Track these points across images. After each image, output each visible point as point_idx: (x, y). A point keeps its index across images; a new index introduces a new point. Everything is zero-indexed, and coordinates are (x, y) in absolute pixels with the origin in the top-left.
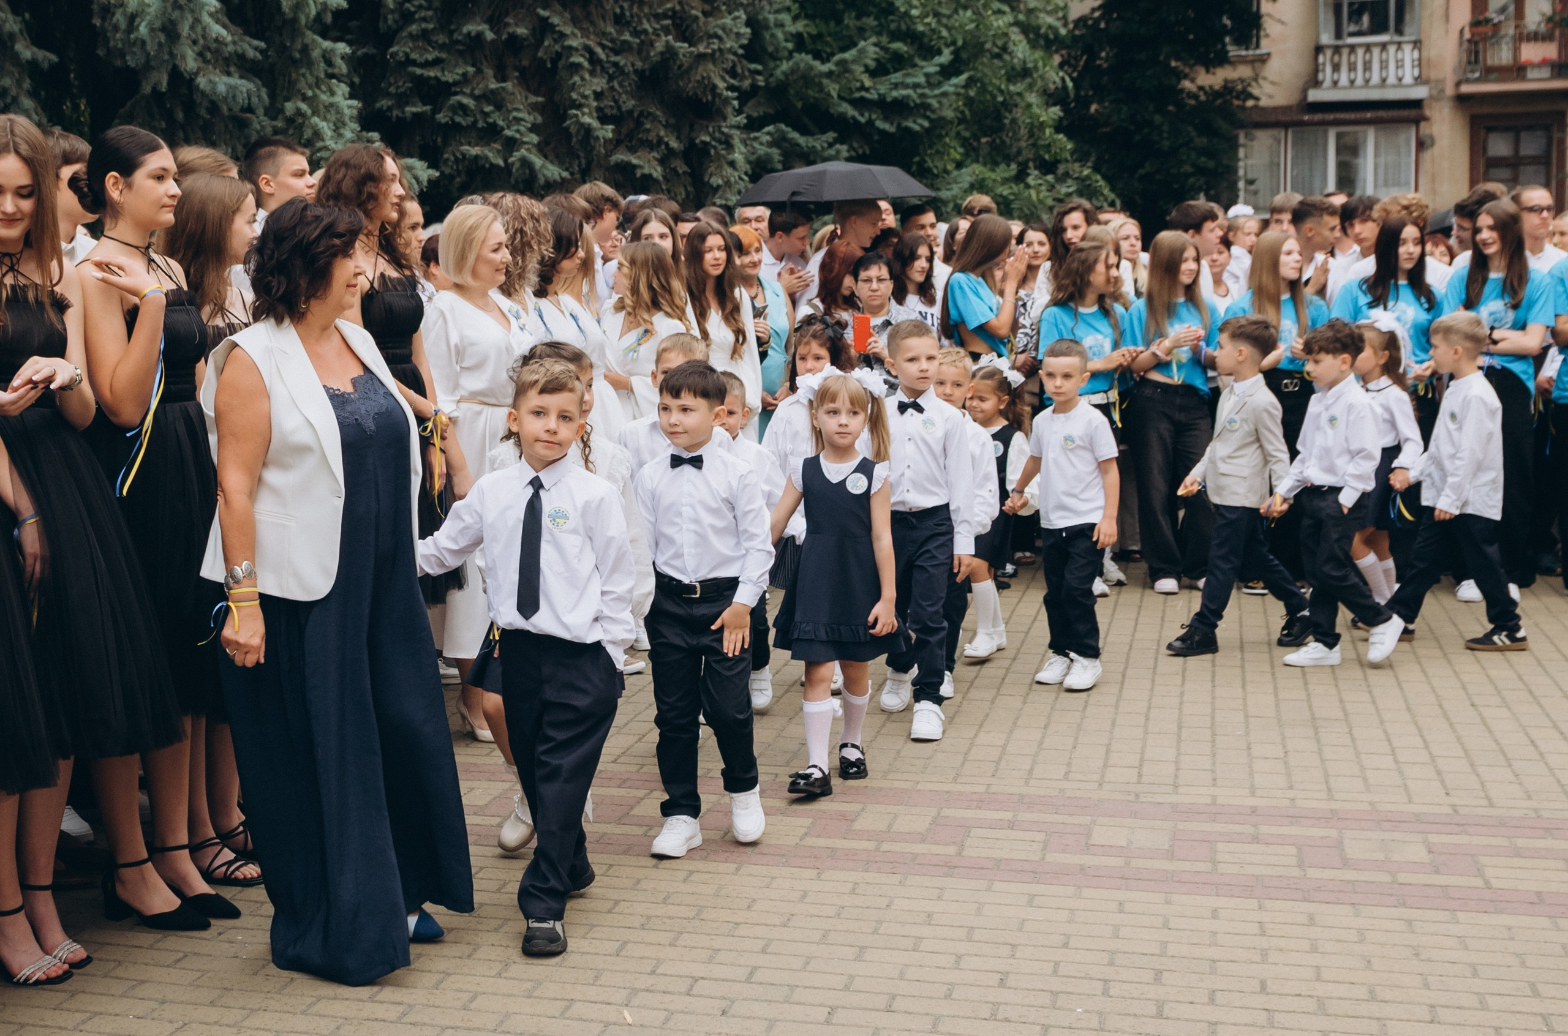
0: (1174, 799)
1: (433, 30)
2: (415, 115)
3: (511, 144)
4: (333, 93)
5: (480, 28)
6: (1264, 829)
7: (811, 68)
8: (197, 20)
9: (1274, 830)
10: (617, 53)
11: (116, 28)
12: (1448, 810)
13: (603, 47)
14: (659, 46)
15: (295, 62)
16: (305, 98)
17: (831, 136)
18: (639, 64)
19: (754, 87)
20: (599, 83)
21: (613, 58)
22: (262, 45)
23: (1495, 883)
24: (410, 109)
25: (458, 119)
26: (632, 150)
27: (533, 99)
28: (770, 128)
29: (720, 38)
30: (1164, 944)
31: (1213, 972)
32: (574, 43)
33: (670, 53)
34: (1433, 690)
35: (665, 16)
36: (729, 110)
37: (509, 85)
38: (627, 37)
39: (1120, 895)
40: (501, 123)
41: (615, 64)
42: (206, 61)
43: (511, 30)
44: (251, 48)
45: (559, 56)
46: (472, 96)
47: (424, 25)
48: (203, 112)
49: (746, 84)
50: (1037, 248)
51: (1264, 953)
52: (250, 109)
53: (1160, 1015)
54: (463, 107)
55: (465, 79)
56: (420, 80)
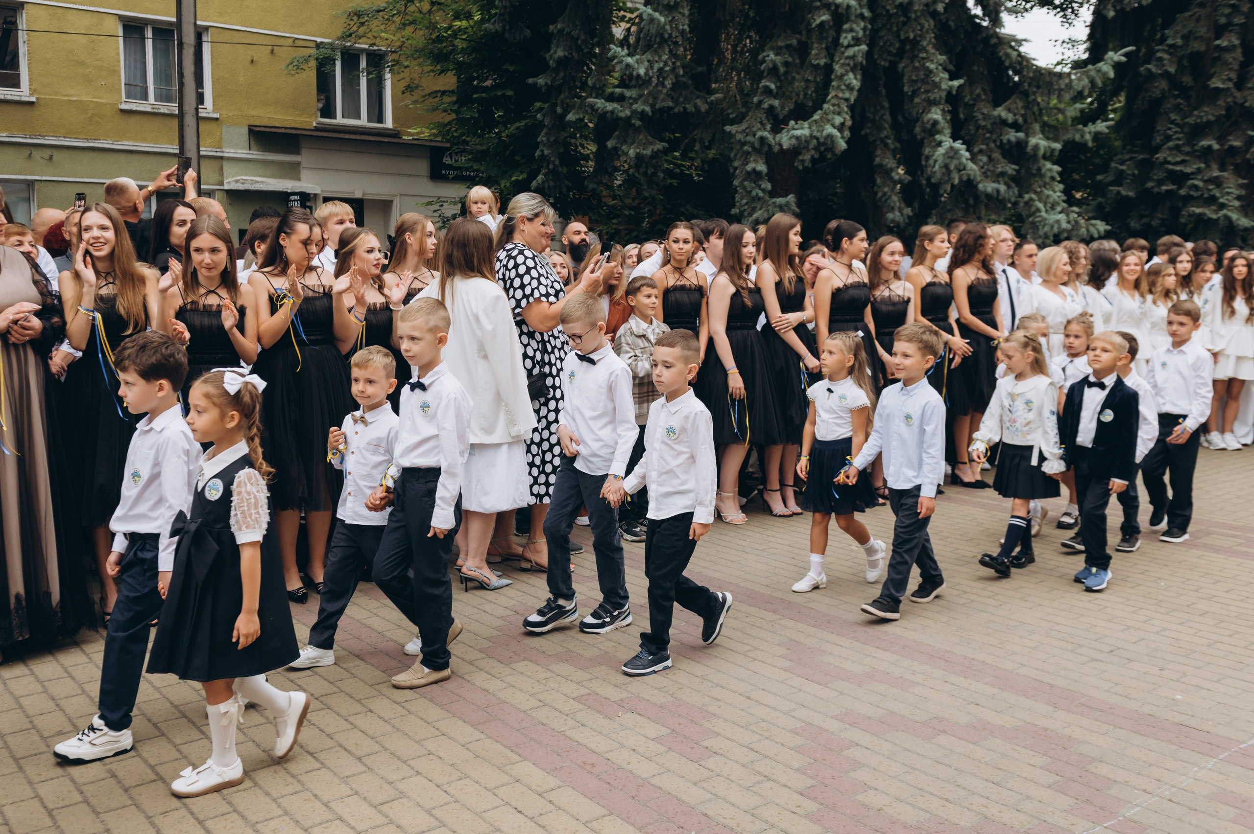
1: (1183, 144)
4: (1052, 190)
5: (1209, 143)
8: (960, 164)
11: (929, 166)
15: (1034, 175)
16: (1036, 192)
22: (1016, 167)
24: (1164, 188)
25: (1192, 193)
27: (1241, 181)
37: (1225, 174)
40: (1218, 195)
43: (1230, 143)
44: (1010, 169)
46: (1202, 180)
47: (1177, 142)
54: (1196, 187)
55: (1199, 171)
56: (1172, 172)
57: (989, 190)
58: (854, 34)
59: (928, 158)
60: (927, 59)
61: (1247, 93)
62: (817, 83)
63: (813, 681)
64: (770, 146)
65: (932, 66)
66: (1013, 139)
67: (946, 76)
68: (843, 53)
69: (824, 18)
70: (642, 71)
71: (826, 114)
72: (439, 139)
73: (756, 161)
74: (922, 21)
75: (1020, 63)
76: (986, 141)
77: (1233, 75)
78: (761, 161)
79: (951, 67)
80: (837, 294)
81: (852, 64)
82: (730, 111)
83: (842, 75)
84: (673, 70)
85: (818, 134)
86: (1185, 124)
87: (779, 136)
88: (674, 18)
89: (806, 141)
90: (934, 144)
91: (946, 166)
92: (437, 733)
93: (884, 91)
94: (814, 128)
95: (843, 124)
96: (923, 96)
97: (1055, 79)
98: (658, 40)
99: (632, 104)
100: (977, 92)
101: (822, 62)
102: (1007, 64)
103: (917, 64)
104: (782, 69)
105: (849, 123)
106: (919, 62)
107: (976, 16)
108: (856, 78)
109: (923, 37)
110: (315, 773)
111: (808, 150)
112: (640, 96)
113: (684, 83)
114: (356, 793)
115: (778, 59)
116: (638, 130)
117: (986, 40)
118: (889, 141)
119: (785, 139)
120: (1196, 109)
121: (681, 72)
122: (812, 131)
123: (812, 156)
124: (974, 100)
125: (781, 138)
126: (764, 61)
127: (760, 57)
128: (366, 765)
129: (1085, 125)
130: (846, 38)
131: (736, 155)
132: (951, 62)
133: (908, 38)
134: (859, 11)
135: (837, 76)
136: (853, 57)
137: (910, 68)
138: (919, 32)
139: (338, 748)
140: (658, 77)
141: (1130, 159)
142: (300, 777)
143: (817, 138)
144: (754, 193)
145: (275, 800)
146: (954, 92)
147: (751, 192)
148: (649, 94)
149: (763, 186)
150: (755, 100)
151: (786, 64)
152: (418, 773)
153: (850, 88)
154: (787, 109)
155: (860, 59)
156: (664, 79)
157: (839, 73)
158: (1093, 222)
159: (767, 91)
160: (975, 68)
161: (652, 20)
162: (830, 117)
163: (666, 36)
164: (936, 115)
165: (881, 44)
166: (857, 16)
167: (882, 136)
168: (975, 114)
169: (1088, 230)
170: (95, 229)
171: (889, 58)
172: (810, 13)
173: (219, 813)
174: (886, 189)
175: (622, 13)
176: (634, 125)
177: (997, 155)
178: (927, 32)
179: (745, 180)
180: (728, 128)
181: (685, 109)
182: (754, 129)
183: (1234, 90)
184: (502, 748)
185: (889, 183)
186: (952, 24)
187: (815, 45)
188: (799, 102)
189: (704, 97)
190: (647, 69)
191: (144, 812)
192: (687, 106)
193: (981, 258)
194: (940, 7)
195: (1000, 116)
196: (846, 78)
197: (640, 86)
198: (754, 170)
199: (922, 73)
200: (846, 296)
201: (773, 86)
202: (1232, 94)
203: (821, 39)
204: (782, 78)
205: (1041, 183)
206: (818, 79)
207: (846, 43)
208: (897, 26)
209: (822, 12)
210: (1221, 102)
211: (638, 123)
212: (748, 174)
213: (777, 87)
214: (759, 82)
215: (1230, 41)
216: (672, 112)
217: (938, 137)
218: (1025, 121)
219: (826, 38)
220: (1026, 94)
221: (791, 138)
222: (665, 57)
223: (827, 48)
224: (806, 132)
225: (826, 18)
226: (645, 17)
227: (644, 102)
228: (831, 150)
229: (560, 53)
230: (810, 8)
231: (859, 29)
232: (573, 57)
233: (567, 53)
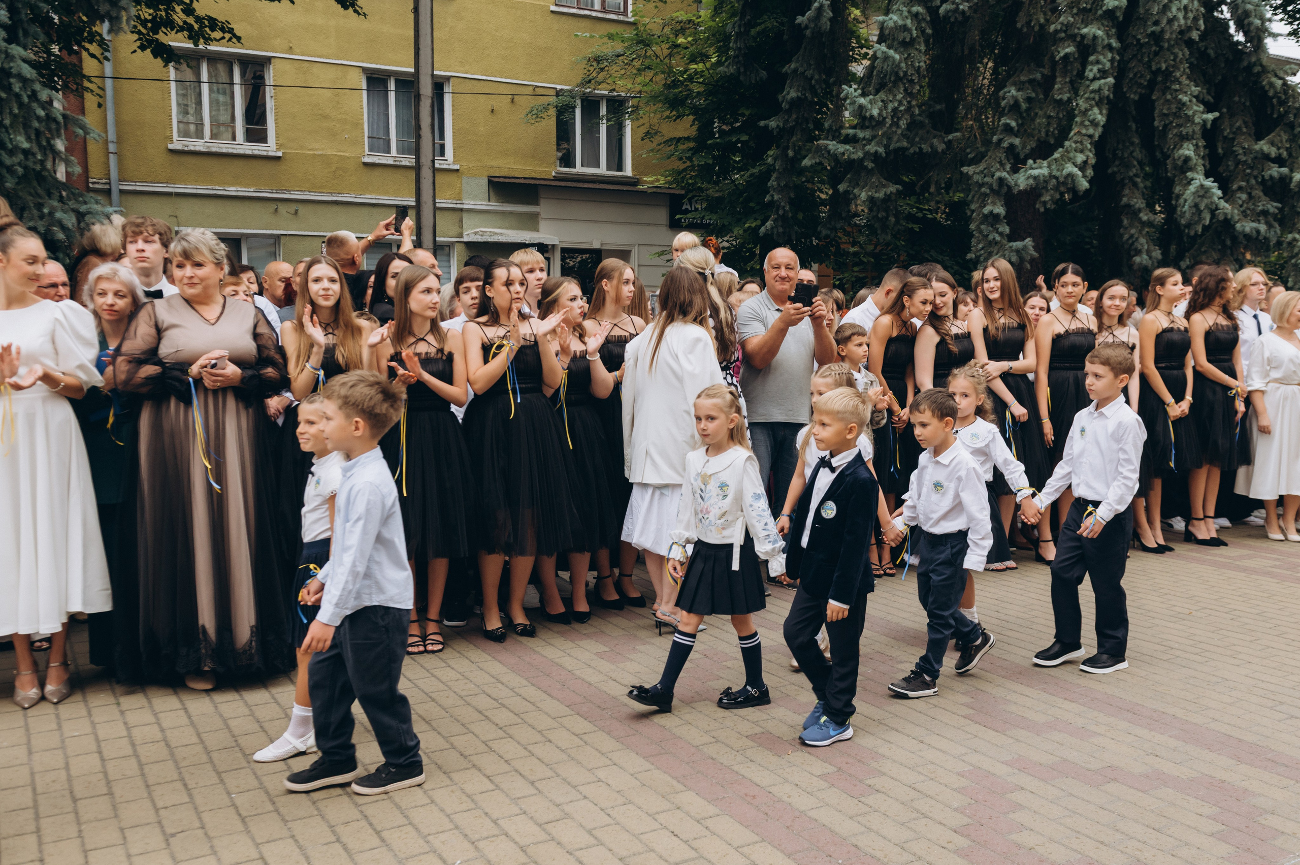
11: (1179, 207)
57: (1247, 229)
58: (1100, 66)
59: (1178, 197)
60: (1180, 90)
62: (1060, 120)
63: (990, 728)
64: (1009, 187)
65: (1185, 99)
66: (1276, 174)
67: (1201, 108)
68: (1088, 86)
69: (1068, 50)
70: (875, 112)
71: (1067, 151)
72: (674, 186)
73: (994, 204)
74: (1176, 50)
75: (1285, 92)
76: (1246, 177)
78: (999, 204)
79: (1209, 98)
80: (1057, 340)
81: (1097, 98)
83: (1087, 110)
84: (909, 108)
85: (1058, 174)
87: (1016, 176)
88: (909, 55)
89: (1045, 181)
90: (1185, 182)
91: (1196, 206)
92: (609, 762)
93: (1134, 126)
94: (1053, 167)
95: (1085, 162)
96: (1175, 131)
98: (892, 78)
99: (865, 145)
100: (1238, 124)
101: (1065, 97)
102: (1271, 93)
103: (1169, 97)
104: (1024, 106)
105: (1092, 161)
106: (1172, 95)
107: (1238, 43)
108: (1101, 113)
109: (1175, 67)
110: (488, 793)
111: (1047, 190)
112: (874, 137)
113: (921, 122)
114: (525, 813)
115: (1020, 95)
116: (870, 172)
117: (1250, 67)
118: (1139, 180)
119: (1022, 181)
121: (917, 111)
122: (1051, 170)
123: (1053, 197)
124: (1234, 133)
125: (1019, 178)
126: (1004, 97)
127: (1001, 93)
128: (537, 789)
130: (1091, 70)
131: (973, 197)
132: (1209, 93)
133: (1159, 69)
134: (1106, 42)
135: (1080, 111)
136: (1100, 89)
137: (1162, 101)
138: (1172, 63)
139: (513, 773)
140: (892, 117)
142: (474, 797)
143: (1056, 178)
144: (991, 237)
145: (448, 816)
146: (1209, 126)
147: (987, 235)
148: (883, 135)
149: (1001, 229)
150: (995, 138)
151: (1029, 100)
152: (585, 797)
153: (1094, 123)
154: (1029, 147)
155: (1107, 93)
156: (899, 119)
157: (1083, 109)
159: (1008, 129)
160: (1237, 99)
161: (886, 58)
162: (1071, 155)
163: (901, 74)
164: (1188, 150)
165: (1131, 75)
166: (1104, 48)
167: (1131, 174)
168: (1234, 149)
170: (326, 281)
171: (1139, 90)
172: (1054, 45)
173: (395, 825)
174: (1133, 231)
175: (865, 50)
176: (866, 167)
177: (1258, 192)
178: (1181, 62)
179: (981, 223)
180: (965, 169)
181: (921, 149)
182: (993, 170)
184: (669, 779)
185: (1136, 225)
186: (1211, 52)
187: (1059, 79)
188: (1042, 139)
189: (941, 136)
190: (881, 110)
191: (328, 822)
192: (923, 146)
193: (1222, 301)
194: (1195, 35)
195: (1261, 150)
196: (1090, 113)
197: (873, 128)
198: (991, 212)
199: (1173, 106)
200: (1066, 343)
201: (1013, 124)
203: (1065, 73)
204: (1025, 115)
206: (1061, 116)
207: (1091, 76)
208: (1149, 56)
209: (1066, 44)
211: (871, 165)
212: (985, 216)
213: (1018, 125)
214: (1000, 119)
216: (907, 153)
217: (1190, 174)
218: (1290, 154)
219: (1071, 71)
220: (1292, 126)
221: (1028, 178)
222: (899, 96)
223: (1071, 82)
224: (1045, 171)
225: (1070, 49)
226: (879, 54)
227: (878, 144)
228: (1073, 190)
229: (793, 94)
230: (1055, 39)
231: (1105, 61)
232: (806, 98)
233: (799, 94)
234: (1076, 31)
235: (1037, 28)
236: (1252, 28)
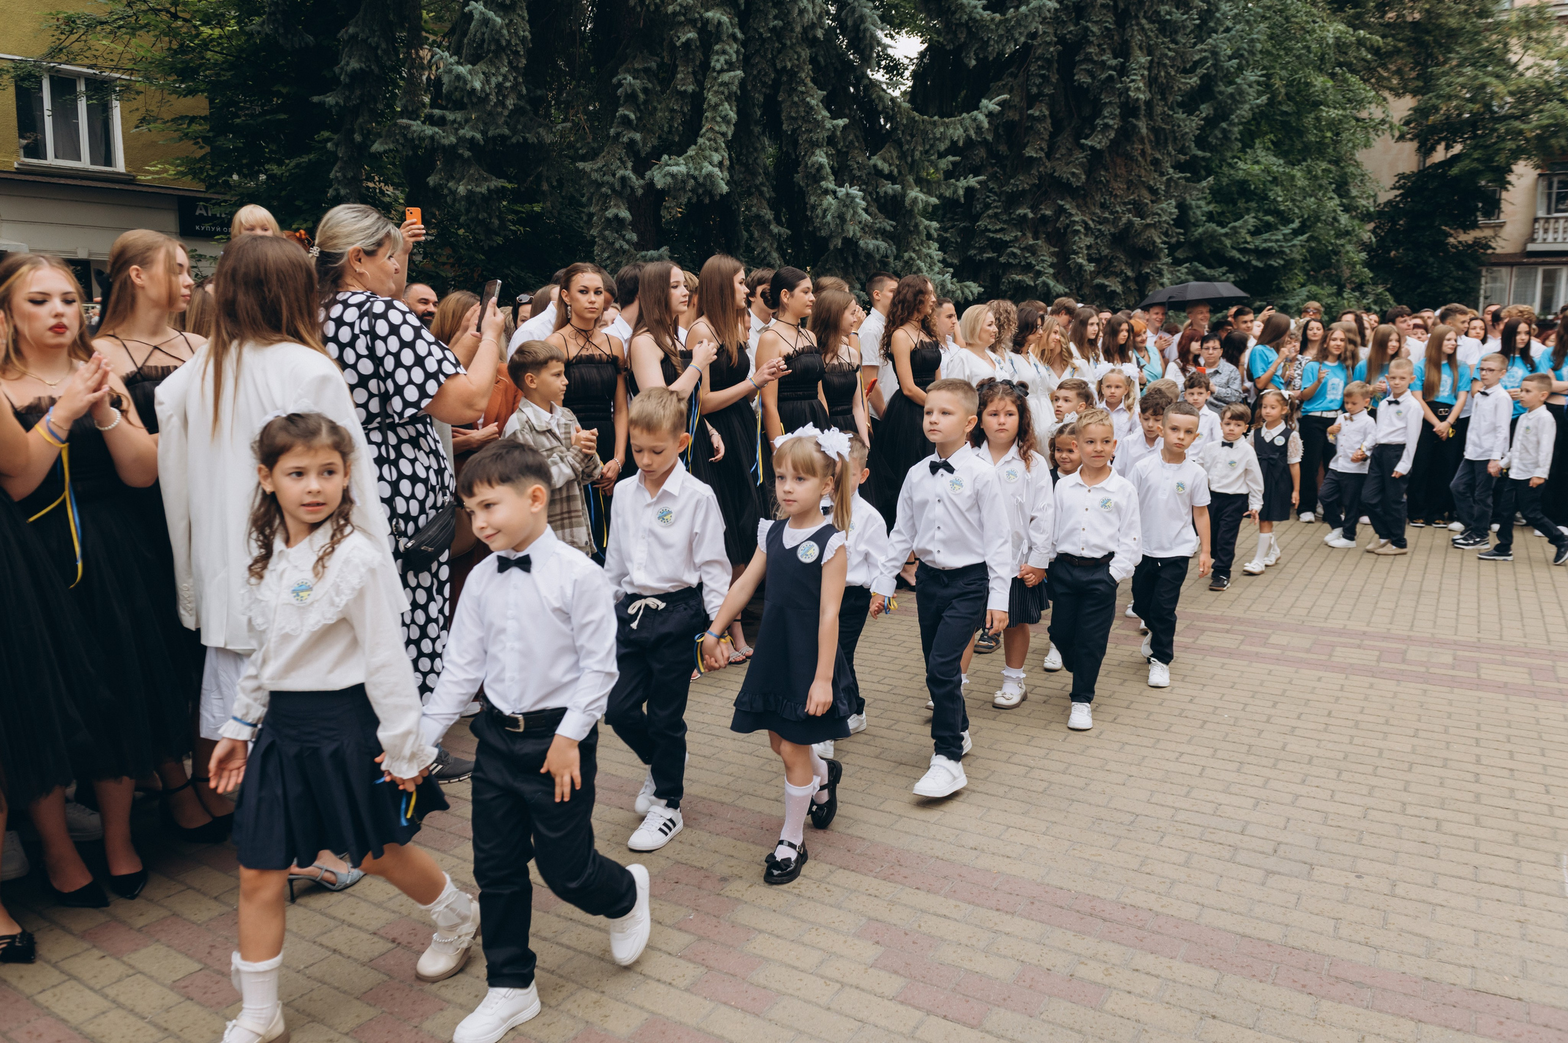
0: (1322, 625)
2: (988, 258)
3: (1039, 274)
4: (929, 248)
5: (1026, 211)
6: (1366, 642)
7: (1215, 231)
8: (855, 213)
9: (1371, 643)
10: (1100, 224)
11: (817, 216)
12: (1475, 640)
13: (1093, 221)
14: (1124, 220)
15: (911, 232)
16: (914, 251)
17: (1225, 269)
18: (1112, 230)
19: (1178, 242)
20: (1089, 241)
21: (1099, 227)
22: (894, 223)
23: (1483, 676)
25: (1011, 260)
26: (1106, 277)
27: (1052, 249)
28: (1187, 265)
29: (1159, 215)
30: (1285, 691)
31: (1306, 705)
32: (1076, 219)
33: (1130, 223)
34: (1497, 580)
35: (1129, 203)
36: (1162, 255)
37: (1039, 242)
38: (1107, 215)
39: (1271, 667)
40: (1034, 262)
41: (1099, 230)
42: (865, 233)
43: (1043, 212)
44: (888, 225)
45: (1068, 226)
46: (1019, 248)
48: (862, 258)
49: (1174, 240)
50: (1315, 331)
51: (1337, 699)
52: (887, 257)
53: (1268, 721)
54: (1014, 255)
55: (1016, 239)
56: (992, 239)
57: (871, 246)
58: (727, 57)
59: (814, 208)
60: (807, 92)
61: (1056, 163)
62: (684, 114)
64: (632, 189)
65: (813, 102)
66: (890, 191)
67: (828, 113)
68: (716, 79)
69: (690, 36)
70: (477, 85)
71: (700, 148)
73: (617, 206)
74: (799, 50)
75: (893, 110)
77: (1044, 145)
78: (623, 206)
80: (789, 361)
81: (727, 92)
82: (579, 145)
83: (716, 105)
84: (514, 87)
85: (697, 173)
86: (1001, 193)
87: (648, 174)
88: (511, 21)
89: (683, 181)
90: (819, 192)
91: (841, 218)
94: (690, 165)
95: (721, 163)
96: (805, 137)
97: (929, 127)
98: (493, 48)
99: (457, 129)
100: (850, 138)
101: (690, 88)
102: (880, 108)
103: (796, 99)
104: (642, 96)
105: (727, 163)
106: (798, 97)
108: (731, 110)
109: (800, 67)
111: (685, 192)
112: (468, 120)
113: (526, 106)
115: (637, 83)
116: (467, 162)
118: (765, 189)
119: (659, 177)
120: (1011, 178)
121: (525, 90)
122: (689, 169)
123: (689, 199)
124: (847, 147)
125: (652, 177)
126: (620, 84)
127: (615, 80)
129: (958, 180)
130: (718, 60)
131: (590, 199)
133: (785, 67)
134: (731, 31)
135: (710, 105)
136: (723, 84)
137: (788, 103)
138: (796, 62)
140: (497, 94)
141: (952, 227)
143: (695, 178)
144: (617, 245)
146: (837, 133)
147: (613, 243)
148: (477, 118)
149: (628, 237)
150: (612, 132)
151: (645, 90)
153: (726, 119)
154: (649, 145)
155: (735, 87)
156: (504, 98)
157: (712, 103)
158: (968, 283)
159: (626, 122)
161: (486, 21)
162: (707, 153)
163: (503, 43)
164: (821, 157)
165: (755, 72)
166: (728, 37)
168: (849, 163)
169: (963, 293)
171: (764, 90)
172: (672, 29)
174: (765, 244)
176: (461, 156)
177: (874, 209)
178: (804, 62)
179: (604, 229)
180: (580, 165)
181: (525, 139)
182: (613, 167)
183: (1045, 160)
185: (767, 237)
186: (822, 60)
187: (680, 68)
188: (664, 136)
189: (547, 125)
190: (483, 84)
192: (527, 135)
193: (921, 317)
194: (820, 33)
195: (875, 166)
196: (721, 108)
197: (473, 106)
198: (616, 216)
199: (802, 109)
200: (801, 364)
201: (632, 116)
202: (1044, 164)
203: (687, 62)
204: (643, 107)
205: (918, 241)
207: (718, 66)
208: (772, 53)
209: (686, 29)
210: (1034, 172)
211: (467, 154)
212: (608, 220)
213: (636, 118)
214: (617, 111)
215: (1041, 111)
217: (822, 185)
218: (900, 172)
219: (693, 60)
221: (665, 175)
222: (504, 70)
223: (694, 73)
224: (683, 169)
225: (692, 35)
226: (476, 16)
227: (473, 128)
228: (710, 193)
229: (354, 65)
230: (672, 22)
231: (731, 51)
232: (372, 70)
233: (363, 65)
234: (697, 15)
235: (652, 8)
236: (868, 35)
